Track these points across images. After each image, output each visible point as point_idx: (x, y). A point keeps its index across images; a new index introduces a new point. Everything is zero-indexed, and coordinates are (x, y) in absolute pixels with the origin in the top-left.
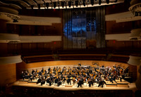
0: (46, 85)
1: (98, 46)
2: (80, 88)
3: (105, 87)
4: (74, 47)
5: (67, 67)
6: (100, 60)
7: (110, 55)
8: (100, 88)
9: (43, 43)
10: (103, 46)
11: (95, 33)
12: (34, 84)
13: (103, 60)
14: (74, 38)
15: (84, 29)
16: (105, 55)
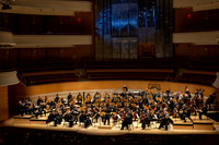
0: (63, 125)
1: (159, 55)
2: (125, 131)
3: (172, 129)
4: (114, 57)
5: (103, 92)
6: (163, 80)
7: (181, 72)
8: (162, 131)
9: (59, 49)
10: (167, 55)
11: (153, 30)
12: (41, 123)
13: (169, 80)
14: (115, 40)
15: (134, 23)
16: (172, 71)
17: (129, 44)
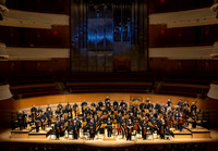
7: (159, 85)
9: (36, 62)
10: (142, 69)
13: (150, 93)
16: (150, 84)
17: (105, 57)
